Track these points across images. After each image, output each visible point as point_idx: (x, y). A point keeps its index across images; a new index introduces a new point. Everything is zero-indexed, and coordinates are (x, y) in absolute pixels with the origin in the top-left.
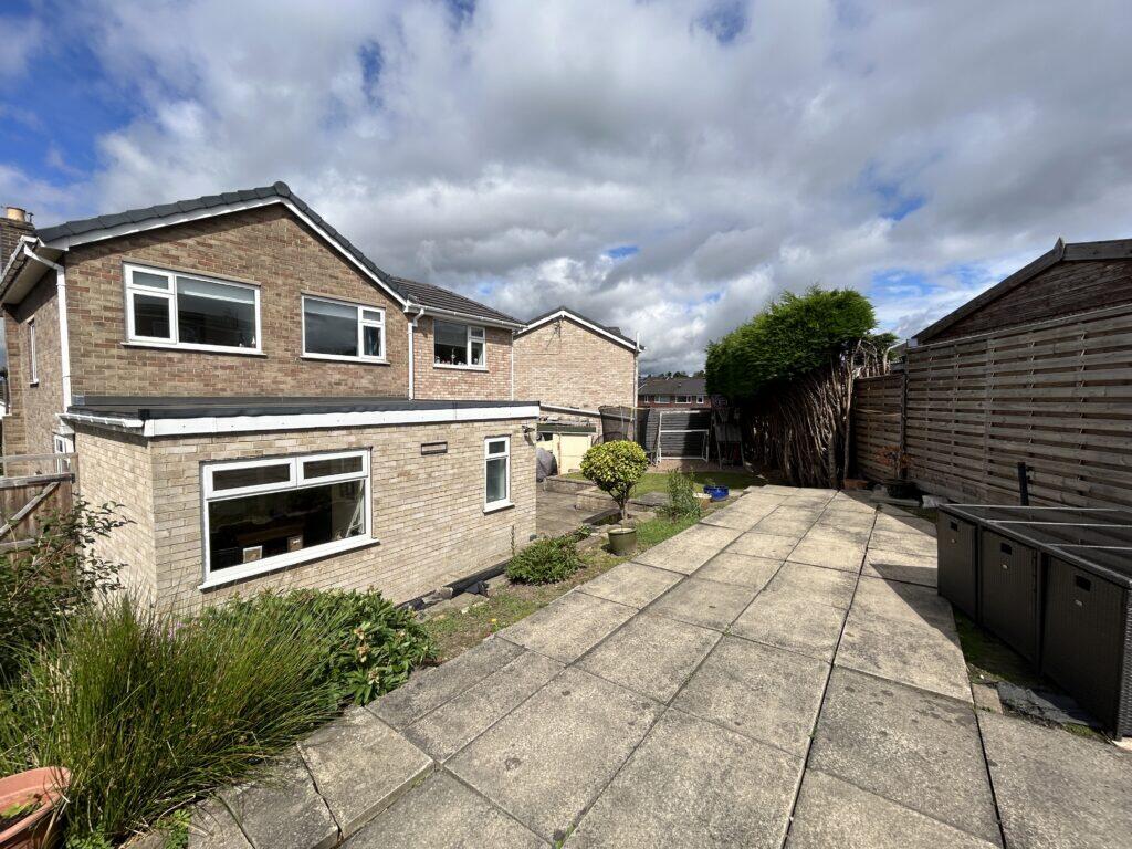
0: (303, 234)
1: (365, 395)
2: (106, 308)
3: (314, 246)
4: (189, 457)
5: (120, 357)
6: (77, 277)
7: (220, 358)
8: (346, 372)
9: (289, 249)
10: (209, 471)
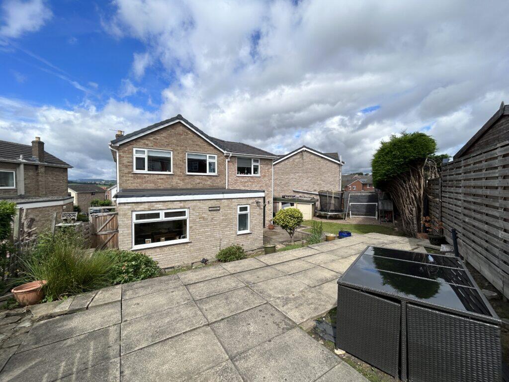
0: (187, 131)
1: (209, 188)
2: (128, 162)
3: (191, 135)
4: (129, 209)
5: (131, 177)
6: (121, 154)
7: (159, 176)
8: (202, 179)
9: (182, 137)
10: (134, 214)
